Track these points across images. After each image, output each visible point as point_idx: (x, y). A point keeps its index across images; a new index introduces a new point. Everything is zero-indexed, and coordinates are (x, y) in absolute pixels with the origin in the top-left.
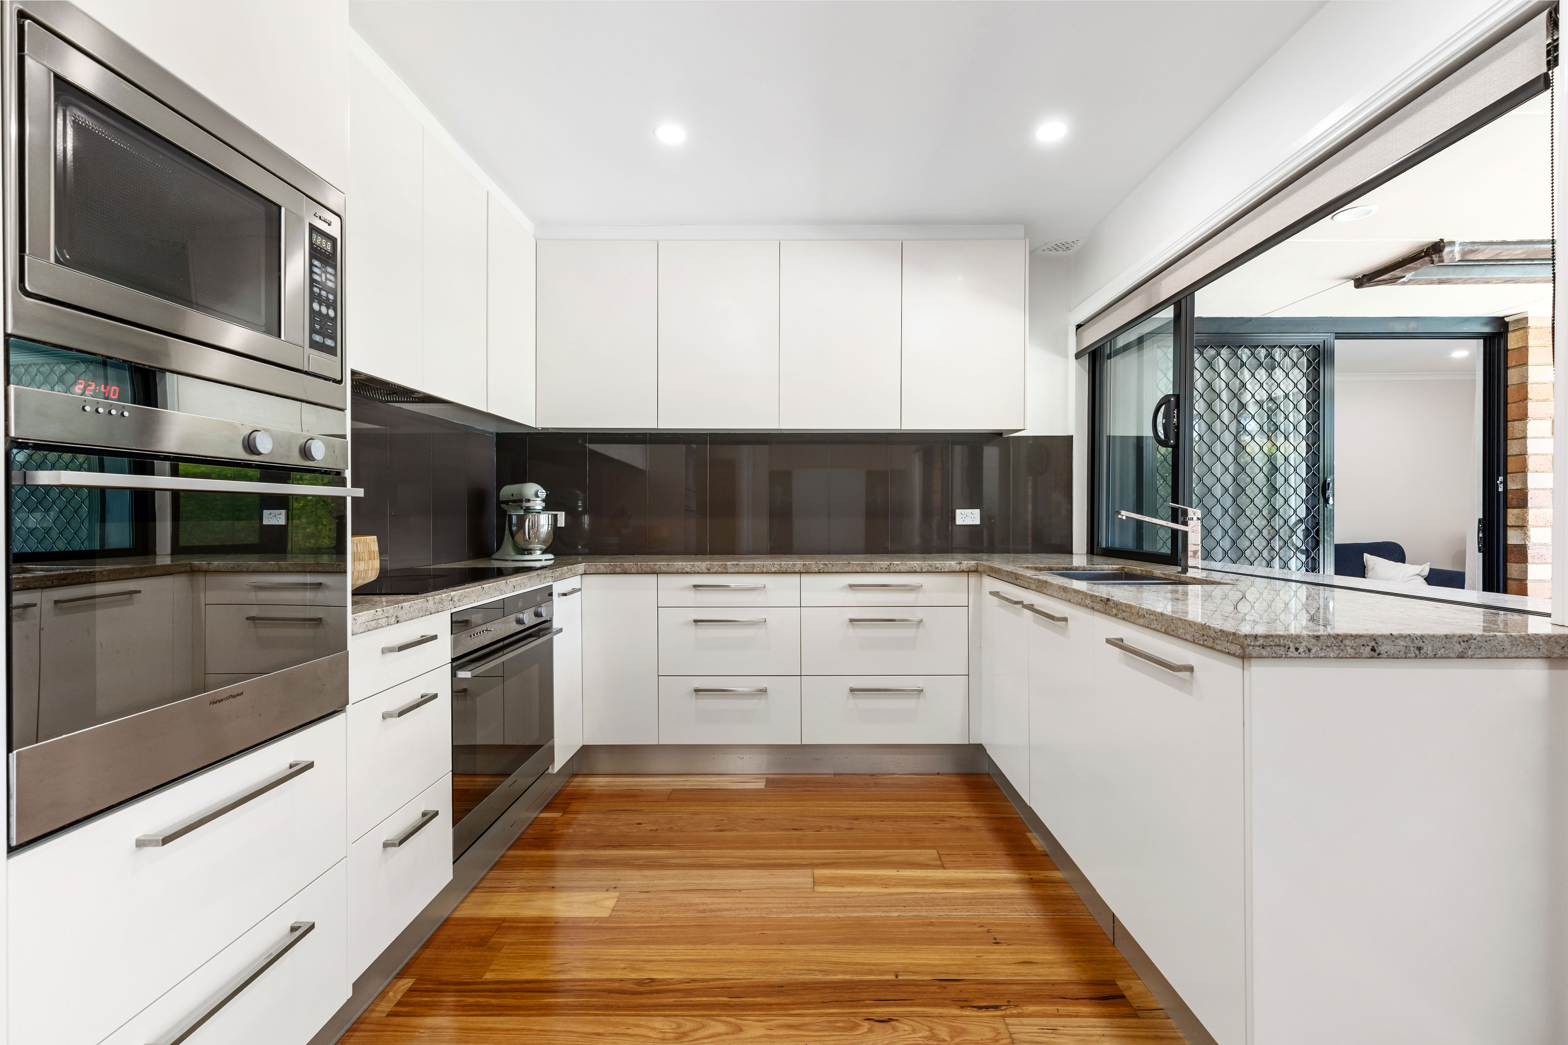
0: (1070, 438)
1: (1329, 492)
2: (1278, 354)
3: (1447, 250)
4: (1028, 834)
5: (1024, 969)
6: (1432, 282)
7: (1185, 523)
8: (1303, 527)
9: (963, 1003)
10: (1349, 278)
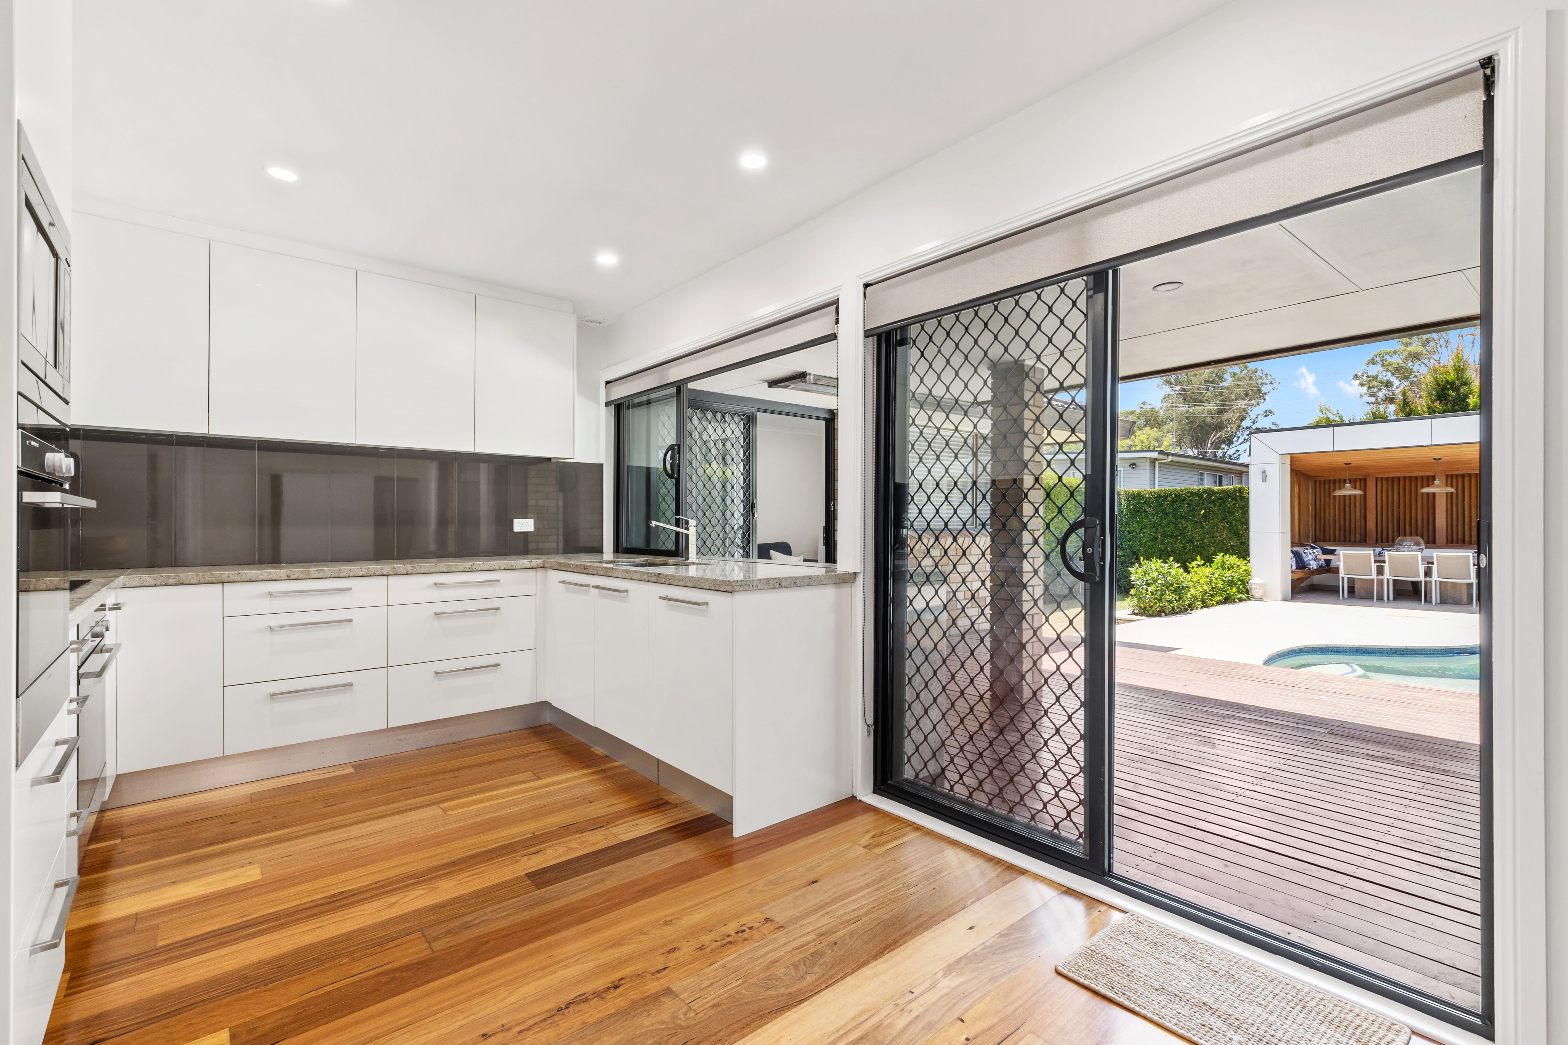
0: (601, 466)
1: (755, 509)
2: (728, 417)
3: (808, 377)
4: (591, 749)
5: (611, 808)
6: (802, 390)
7: (687, 529)
8: (741, 532)
9: (582, 831)
10: (765, 381)
